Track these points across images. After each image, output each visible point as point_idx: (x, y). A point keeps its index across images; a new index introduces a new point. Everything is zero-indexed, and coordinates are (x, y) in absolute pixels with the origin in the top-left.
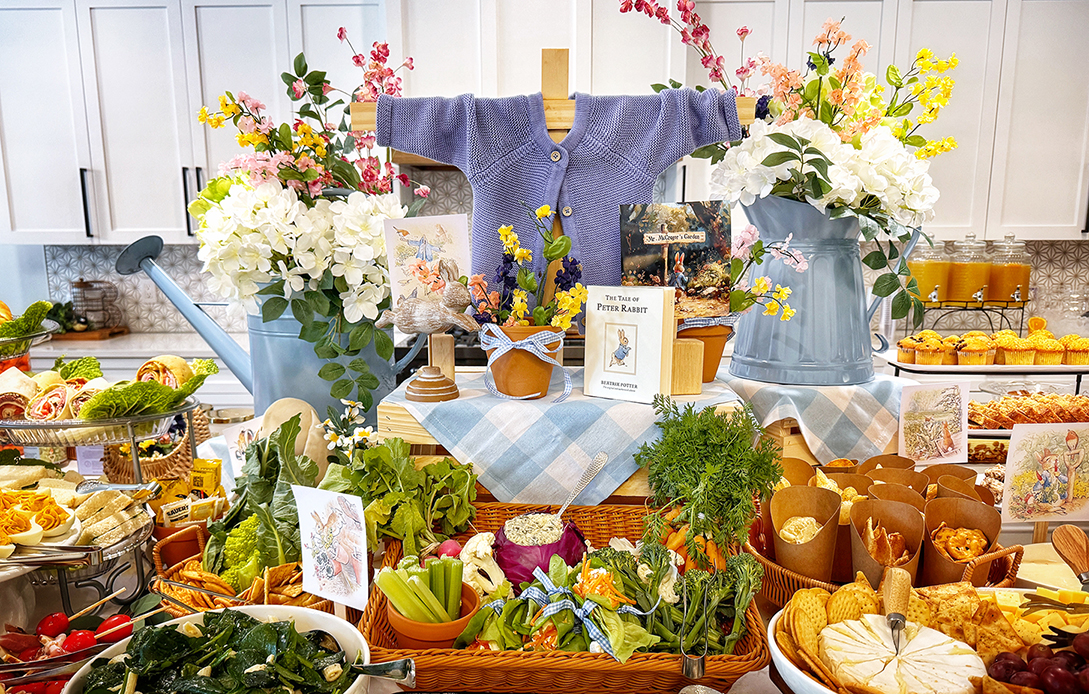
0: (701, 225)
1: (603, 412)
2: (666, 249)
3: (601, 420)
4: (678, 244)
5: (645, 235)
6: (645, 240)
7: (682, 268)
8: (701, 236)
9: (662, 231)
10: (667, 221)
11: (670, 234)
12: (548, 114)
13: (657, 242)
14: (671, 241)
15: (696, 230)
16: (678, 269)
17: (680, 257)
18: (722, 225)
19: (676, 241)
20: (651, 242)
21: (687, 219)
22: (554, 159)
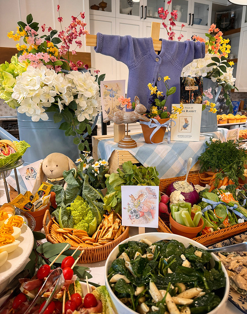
0: (197, 84)
1: (188, 145)
2: (190, 92)
3: (187, 148)
4: (192, 90)
5: (186, 87)
6: (186, 88)
7: (193, 98)
8: (197, 88)
9: (189, 86)
10: (190, 83)
11: (191, 87)
12: (154, 45)
13: (188, 89)
14: (191, 89)
15: (196, 86)
16: (192, 98)
17: (193, 94)
18: (201, 84)
19: (192, 89)
20: (187, 90)
21: (194, 82)
22: (156, 61)
